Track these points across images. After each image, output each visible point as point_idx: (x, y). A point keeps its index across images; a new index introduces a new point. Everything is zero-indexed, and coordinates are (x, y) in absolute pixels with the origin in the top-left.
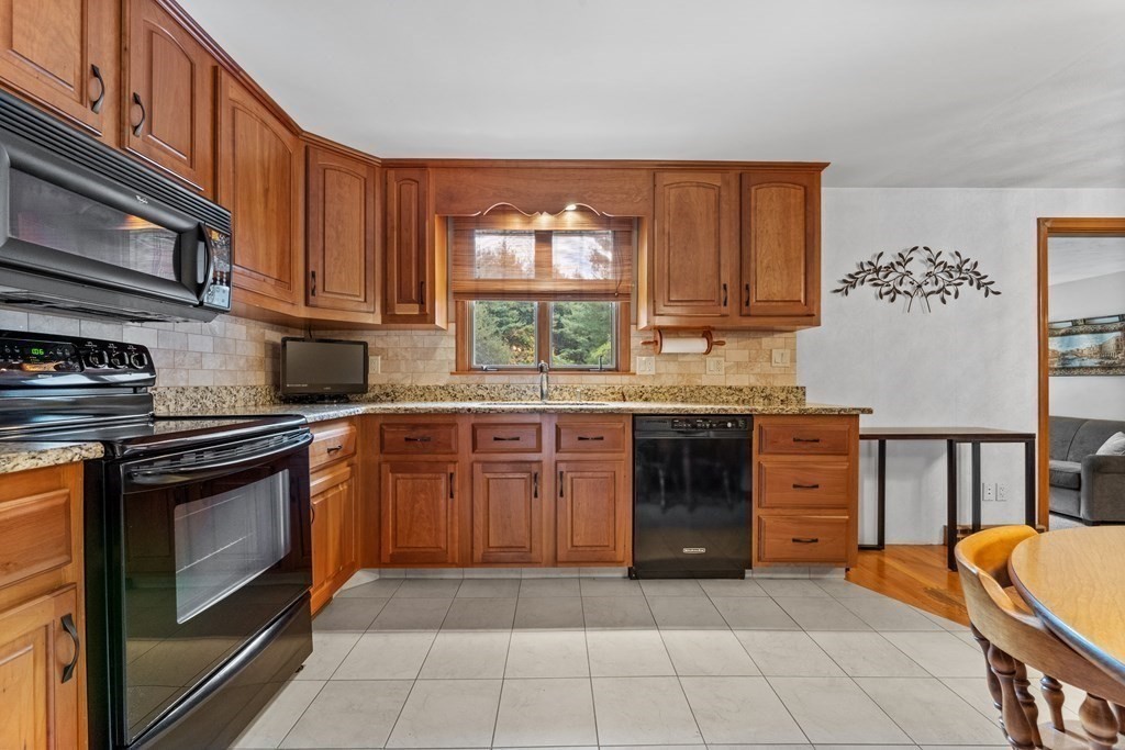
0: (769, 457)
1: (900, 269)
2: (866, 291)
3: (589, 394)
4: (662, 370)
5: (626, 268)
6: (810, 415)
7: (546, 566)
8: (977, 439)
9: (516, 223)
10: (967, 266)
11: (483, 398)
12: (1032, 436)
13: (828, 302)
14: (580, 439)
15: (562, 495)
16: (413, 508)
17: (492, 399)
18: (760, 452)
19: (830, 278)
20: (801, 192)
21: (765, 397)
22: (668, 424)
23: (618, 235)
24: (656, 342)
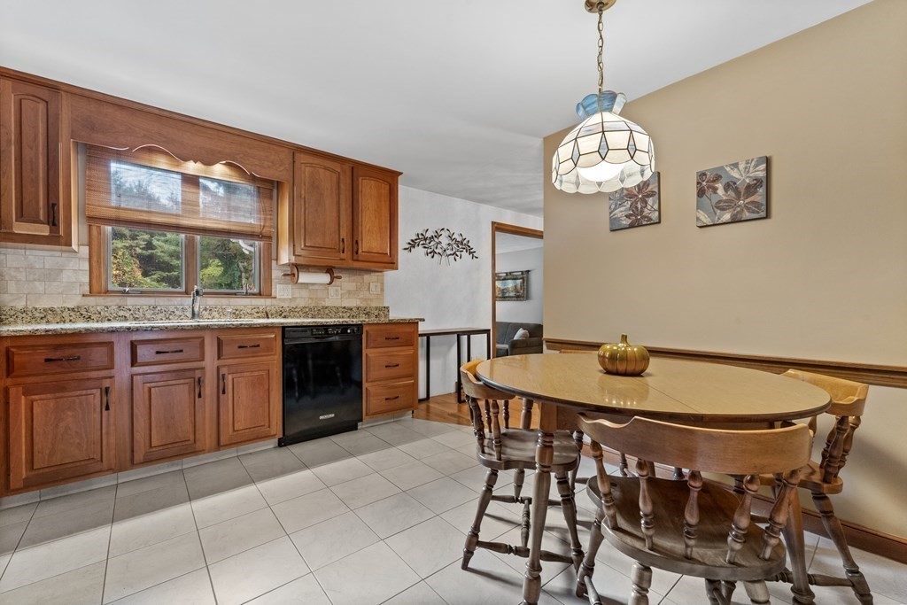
0: (372, 350)
1: (436, 239)
2: (419, 250)
3: (236, 314)
4: (297, 295)
5: (268, 217)
6: (394, 323)
7: (209, 452)
8: (469, 333)
9: (162, 162)
10: (465, 242)
11: (125, 319)
12: (489, 330)
13: (402, 256)
14: (240, 347)
15: (224, 392)
16: (57, 426)
17: (136, 319)
18: (367, 347)
19: (403, 241)
20: (388, 187)
21: (367, 314)
22: (309, 333)
23: (261, 191)
24: (294, 275)
